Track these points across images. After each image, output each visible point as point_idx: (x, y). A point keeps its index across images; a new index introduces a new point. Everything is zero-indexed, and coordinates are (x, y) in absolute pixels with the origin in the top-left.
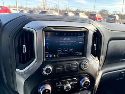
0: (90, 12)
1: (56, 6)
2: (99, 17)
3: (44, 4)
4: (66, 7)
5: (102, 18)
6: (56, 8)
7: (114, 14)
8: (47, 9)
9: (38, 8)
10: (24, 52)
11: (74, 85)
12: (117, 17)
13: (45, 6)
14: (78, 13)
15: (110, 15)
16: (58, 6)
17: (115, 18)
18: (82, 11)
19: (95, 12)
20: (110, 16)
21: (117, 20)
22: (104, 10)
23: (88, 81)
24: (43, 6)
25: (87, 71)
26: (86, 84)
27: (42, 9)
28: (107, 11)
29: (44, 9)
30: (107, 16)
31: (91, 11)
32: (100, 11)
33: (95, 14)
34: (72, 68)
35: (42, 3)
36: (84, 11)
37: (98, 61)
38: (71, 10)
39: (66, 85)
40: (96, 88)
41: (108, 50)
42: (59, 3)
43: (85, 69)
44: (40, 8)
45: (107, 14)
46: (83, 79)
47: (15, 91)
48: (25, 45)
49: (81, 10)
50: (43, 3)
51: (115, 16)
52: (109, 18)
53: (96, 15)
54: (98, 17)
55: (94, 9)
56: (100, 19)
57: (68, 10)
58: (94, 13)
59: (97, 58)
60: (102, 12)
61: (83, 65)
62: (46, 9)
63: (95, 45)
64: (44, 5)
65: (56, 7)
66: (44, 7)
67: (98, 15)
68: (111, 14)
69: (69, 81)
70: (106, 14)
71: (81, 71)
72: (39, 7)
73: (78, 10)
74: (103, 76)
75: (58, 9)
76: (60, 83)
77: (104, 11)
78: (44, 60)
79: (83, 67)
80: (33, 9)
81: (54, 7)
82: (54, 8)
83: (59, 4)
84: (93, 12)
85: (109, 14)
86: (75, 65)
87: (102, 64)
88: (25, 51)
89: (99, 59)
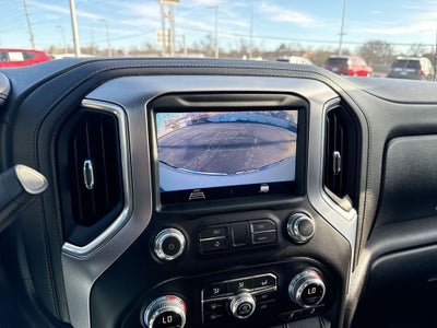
0: (327, 53)
1: (209, 37)
2: (361, 69)
3: (166, 32)
4: (242, 41)
5: (369, 69)
6: (208, 47)
7: (415, 56)
8: (178, 50)
9: (146, 49)
10: (89, 184)
11: (265, 299)
12: (426, 66)
13: (169, 41)
14: (285, 58)
15: (399, 58)
16: (215, 40)
17: (419, 67)
18: (298, 50)
19: (346, 53)
20: (401, 63)
21: (427, 73)
22: (378, 43)
23: (319, 281)
24: (164, 41)
25: (311, 246)
26: (311, 293)
27: (160, 53)
28: (388, 45)
29: (169, 51)
30: (389, 62)
31: (332, 50)
32: (364, 48)
33: (346, 60)
34: (257, 236)
35: (161, 32)
36: (305, 48)
37: (353, 211)
38: (261, 49)
39: (237, 299)
40: (348, 310)
41: (387, 171)
42: (216, 27)
43: (304, 239)
44: (153, 48)
45: (390, 55)
46: (298, 276)
47: (62, 322)
48: (89, 162)
49: (295, 48)
50: (164, 30)
51: (418, 62)
52: (397, 69)
53: (349, 63)
54: (355, 70)
55: (341, 42)
56: (362, 73)
57: (249, 51)
58: (341, 56)
59: (346, 202)
60: (372, 52)
61: (296, 227)
62: (172, 49)
63: (336, 153)
64: (167, 38)
65: (207, 42)
66: (167, 44)
67: (354, 61)
68: (402, 55)
69: (249, 285)
70: (384, 56)
71: (291, 248)
72: (149, 46)
73: (282, 47)
74: (377, 267)
75: (213, 47)
76: (217, 291)
77: (377, 45)
78: (158, 209)
79: (295, 231)
80: (130, 53)
81: (202, 43)
82: (201, 48)
83: (216, 32)
84: (337, 53)
85: (394, 54)
86: (269, 226)
87: (370, 225)
88: (92, 183)
89: (355, 205)
